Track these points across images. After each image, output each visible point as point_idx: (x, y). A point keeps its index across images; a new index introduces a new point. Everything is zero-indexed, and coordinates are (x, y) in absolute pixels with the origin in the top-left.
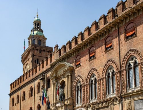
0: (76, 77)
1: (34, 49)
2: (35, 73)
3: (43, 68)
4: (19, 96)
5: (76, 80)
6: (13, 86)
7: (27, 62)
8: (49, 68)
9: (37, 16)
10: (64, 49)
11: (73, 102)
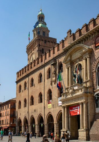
0: (96, 58)
1: (39, 39)
2: (45, 60)
3: (53, 54)
4: (27, 82)
5: (96, 62)
6: (19, 74)
7: (32, 52)
8: (62, 53)
9: (41, 10)
10: (79, 32)
11: (93, 84)
